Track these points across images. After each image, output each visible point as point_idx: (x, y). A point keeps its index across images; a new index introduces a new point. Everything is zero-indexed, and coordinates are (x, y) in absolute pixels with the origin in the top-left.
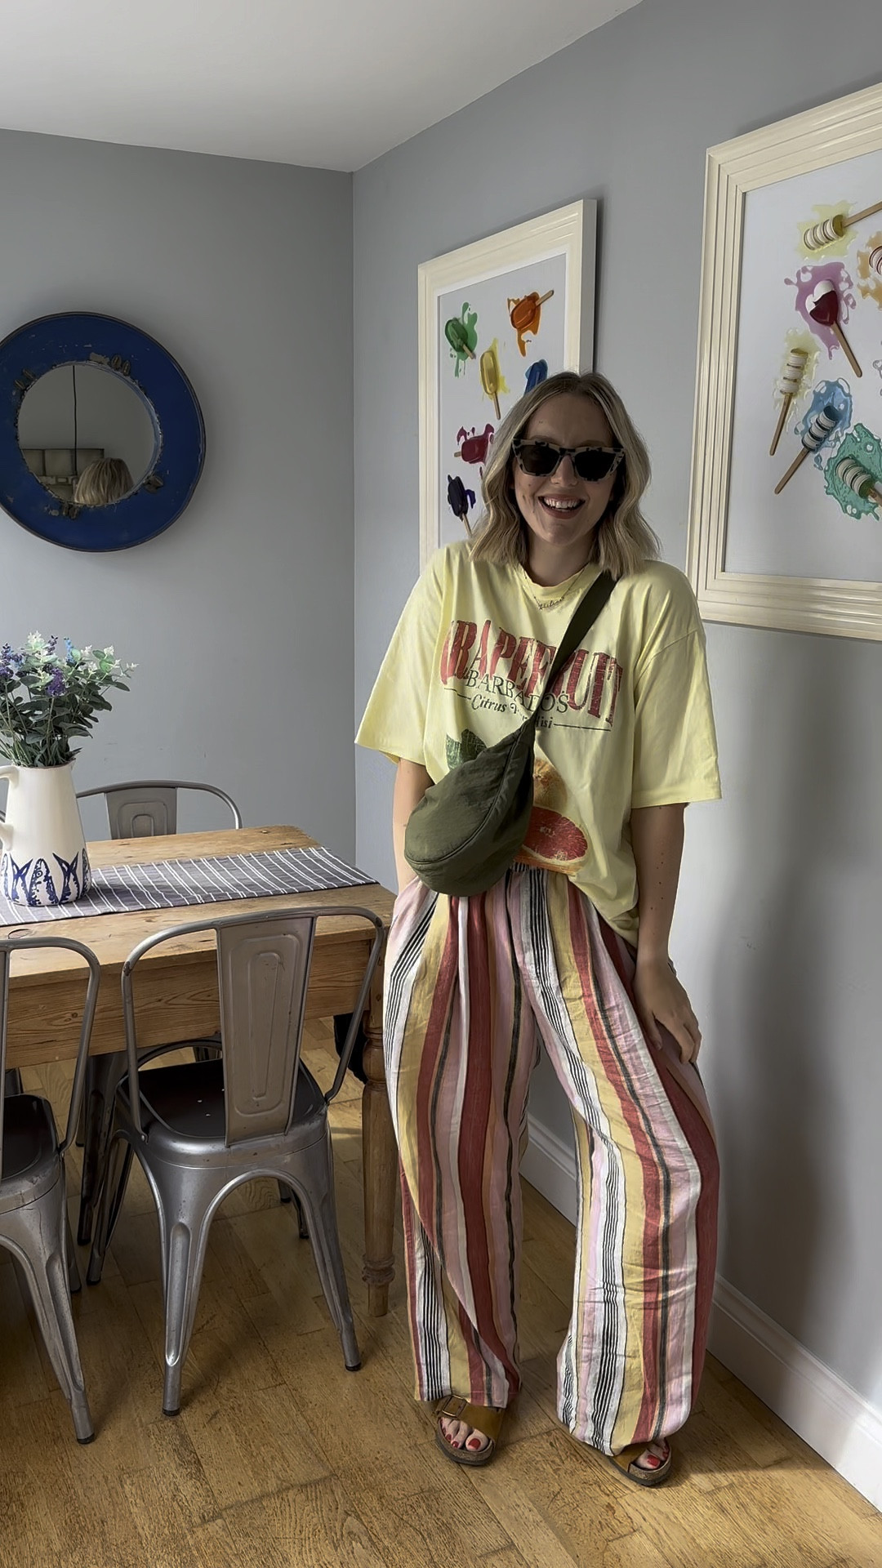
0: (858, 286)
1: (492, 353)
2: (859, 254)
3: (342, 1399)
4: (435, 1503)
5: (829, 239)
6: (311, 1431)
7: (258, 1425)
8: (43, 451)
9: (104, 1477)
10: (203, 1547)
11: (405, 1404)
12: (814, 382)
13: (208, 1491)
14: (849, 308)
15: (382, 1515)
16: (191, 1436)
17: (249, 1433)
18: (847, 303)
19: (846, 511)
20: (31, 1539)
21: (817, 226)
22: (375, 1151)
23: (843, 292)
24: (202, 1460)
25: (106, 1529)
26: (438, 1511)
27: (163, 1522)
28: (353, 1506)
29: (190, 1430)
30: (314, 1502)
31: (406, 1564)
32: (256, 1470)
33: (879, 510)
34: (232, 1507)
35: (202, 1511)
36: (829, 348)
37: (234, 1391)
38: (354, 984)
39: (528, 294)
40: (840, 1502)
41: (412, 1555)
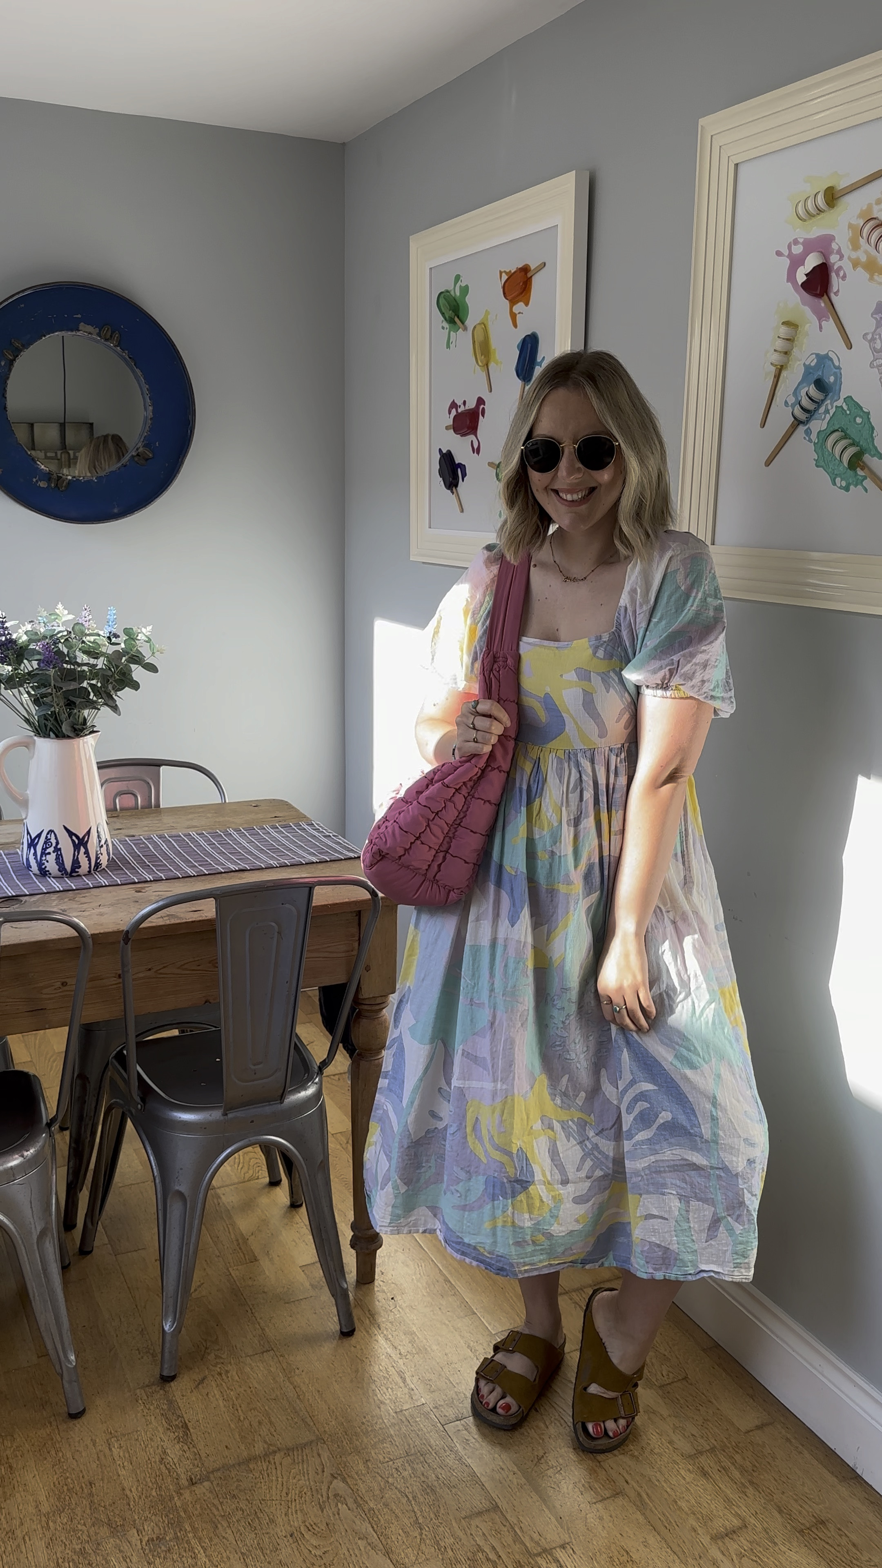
0: (849, 258)
1: (484, 324)
2: (850, 226)
3: (329, 1365)
4: (420, 1465)
5: (820, 211)
6: (298, 1396)
7: (245, 1391)
8: (32, 424)
9: (92, 1440)
10: (190, 1509)
11: (392, 1370)
12: (804, 354)
13: (195, 1454)
14: (840, 280)
15: (368, 1478)
16: (178, 1400)
17: (237, 1399)
18: (838, 275)
19: (834, 484)
20: (19, 1500)
21: (809, 197)
23: (834, 264)
24: (189, 1425)
25: (94, 1491)
26: (423, 1474)
27: (150, 1485)
28: (339, 1469)
29: (178, 1395)
30: (300, 1465)
31: (391, 1525)
32: (242, 1434)
33: (868, 483)
34: (219, 1470)
35: (189, 1473)
36: (820, 320)
37: (221, 1358)
38: (344, 955)
39: (520, 266)
40: (820, 1466)
41: (397, 1516)
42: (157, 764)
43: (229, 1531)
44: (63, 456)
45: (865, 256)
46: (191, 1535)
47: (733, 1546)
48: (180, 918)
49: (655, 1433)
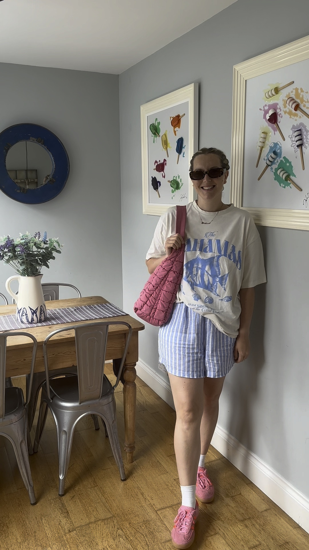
0: (283, 111)
1: (165, 135)
2: (283, 100)
3: (117, 491)
4: (148, 525)
5: (273, 95)
6: (106, 501)
7: (88, 500)
8: (16, 171)
9: (35, 517)
10: (69, 540)
11: (139, 492)
12: (270, 143)
13: (71, 522)
14: (280, 118)
15: (130, 529)
16: (65, 504)
17: (85, 503)
18: (280, 116)
19: (280, 186)
20: (11, 538)
21: (269, 91)
22: (128, 406)
23: (278, 113)
24: (69, 512)
25: (36, 534)
26: (149, 528)
27: (55, 532)
28: (120, 526)
29: (65, 501)
30: (107, 525)
31: (138, 545)
32: (87, 515)
33: (291, 185)
34: (79, 527)
35: (69, 528)
36: (274, 131)
37: (80, 489)
38: (120, 348)
39: (177, 115)
40: (287, 523)
41: (140, 542)
42: (58, 285)
43: (82, 548)
44: (27, 181)
45: (288, 110)
46: (69, 549)
48: (64, 337)
49: (229, 513)
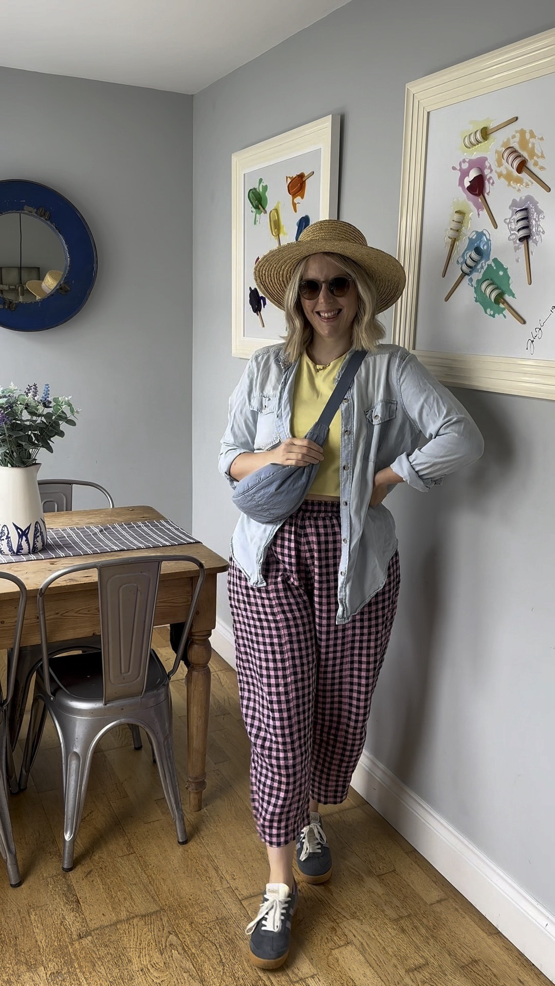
0: (496, 172)
1: (277, 210)
2: (497, 152)
3: (170, 863)
4: (225, 926)
5: (479, 142)
6: (150, 882)
7: (117, 879)
8: (1, 269)
9: (18, 910)
10: (78, 954)
11: (210, 865)
12: (469, 231)
13: (83, 919)
14: (490, 185)
15: (192, 935)
16: (74, 885)
17: (111, 884)
18: (489, 182)
19: (486, 313)
21: (477, 131)
22: (195, 709)
23: (487, 175)
24: (80, 900)
25: (18, 943)
26: (226, 931)
27: (54, 938)
28: (173, 928)
29: (74, 881)
30: (149, 926)
31: (205, 964)
32: (114, 906)
33: (506, 312)
34: (98, 929)
35: (79, 931)
36: (478, 210)
37: (103, 858)
38: (182, 604)
39: (298, 174)
40: (476, 926)
41: (209, 958)
42: (70, 483)
43: (102, 968)
44: (20, 288)
45: (505, 171)
46: (78, 970)
47: (419, 976)
48: (77, 581)
49: (373, 906)
